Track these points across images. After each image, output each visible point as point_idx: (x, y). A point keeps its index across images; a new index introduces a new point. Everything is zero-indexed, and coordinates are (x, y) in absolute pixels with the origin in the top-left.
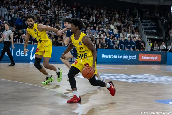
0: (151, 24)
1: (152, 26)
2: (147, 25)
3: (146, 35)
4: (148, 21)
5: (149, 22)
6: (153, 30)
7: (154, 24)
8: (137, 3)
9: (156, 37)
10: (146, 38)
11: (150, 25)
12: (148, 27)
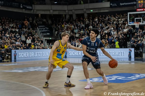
0: (45, 28)
1: (46, 30)
2: (43, 30)
3: (44, 37)
4: (42, 26)
5: (44, 27)
6: (47, 34)
7: (47, 29)
8: (33, 13)
9: (51, 38)
10: (44, 39)
11: (45, 30)
12: (43, 31)
